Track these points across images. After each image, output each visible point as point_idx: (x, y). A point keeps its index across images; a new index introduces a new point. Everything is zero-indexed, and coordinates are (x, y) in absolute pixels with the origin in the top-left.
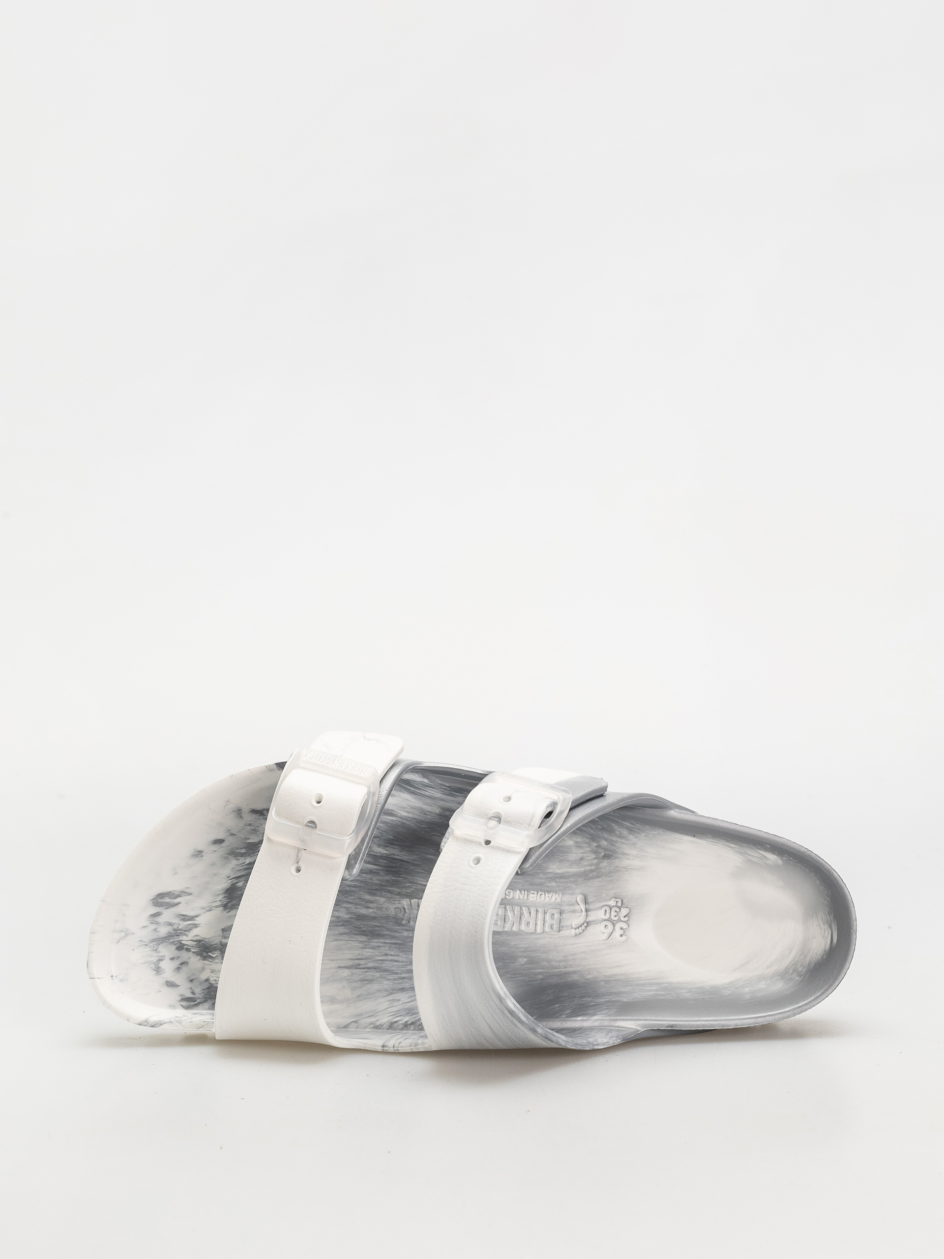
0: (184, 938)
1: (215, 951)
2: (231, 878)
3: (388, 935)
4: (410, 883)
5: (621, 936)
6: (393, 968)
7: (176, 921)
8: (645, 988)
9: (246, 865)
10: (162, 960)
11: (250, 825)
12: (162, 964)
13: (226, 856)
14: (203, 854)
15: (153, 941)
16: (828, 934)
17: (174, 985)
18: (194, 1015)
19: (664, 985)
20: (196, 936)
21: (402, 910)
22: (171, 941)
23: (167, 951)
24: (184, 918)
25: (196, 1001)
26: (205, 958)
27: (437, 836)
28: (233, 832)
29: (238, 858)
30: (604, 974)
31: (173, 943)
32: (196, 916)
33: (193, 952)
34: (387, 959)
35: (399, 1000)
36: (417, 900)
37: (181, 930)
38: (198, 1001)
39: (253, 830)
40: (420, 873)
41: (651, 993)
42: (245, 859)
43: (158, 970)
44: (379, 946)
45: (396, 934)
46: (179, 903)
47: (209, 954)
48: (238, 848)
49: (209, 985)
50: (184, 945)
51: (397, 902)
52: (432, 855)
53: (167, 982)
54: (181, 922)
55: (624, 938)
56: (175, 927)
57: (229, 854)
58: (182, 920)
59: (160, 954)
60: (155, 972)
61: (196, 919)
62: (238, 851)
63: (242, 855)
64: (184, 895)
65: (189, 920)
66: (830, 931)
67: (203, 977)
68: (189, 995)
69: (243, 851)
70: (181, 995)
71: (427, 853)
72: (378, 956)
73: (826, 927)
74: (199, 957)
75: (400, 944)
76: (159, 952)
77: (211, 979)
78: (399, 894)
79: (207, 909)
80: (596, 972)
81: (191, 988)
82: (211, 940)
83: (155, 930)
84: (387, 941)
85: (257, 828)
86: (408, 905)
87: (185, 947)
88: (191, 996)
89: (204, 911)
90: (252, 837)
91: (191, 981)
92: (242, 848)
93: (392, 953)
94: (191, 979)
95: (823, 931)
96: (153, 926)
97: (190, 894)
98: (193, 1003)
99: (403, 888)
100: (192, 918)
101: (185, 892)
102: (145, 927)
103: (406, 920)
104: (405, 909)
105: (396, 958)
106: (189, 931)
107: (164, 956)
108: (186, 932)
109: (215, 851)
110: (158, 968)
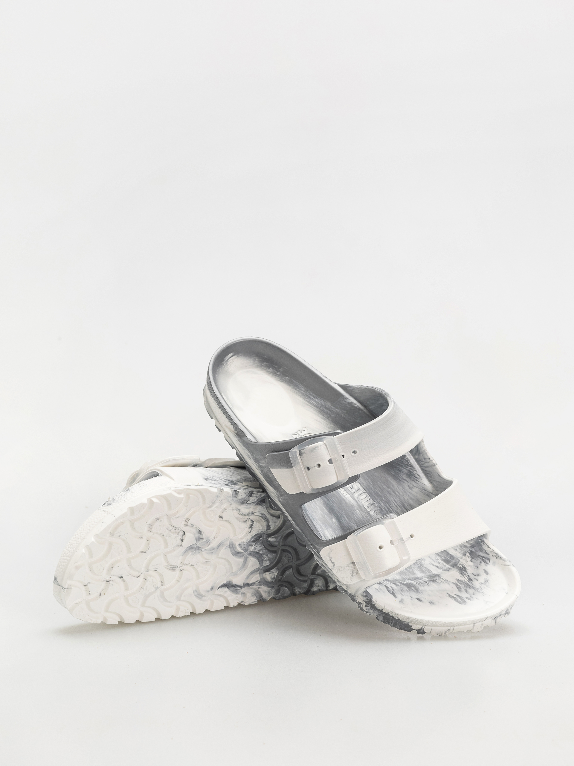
0: (466, 581)
1: (458, 567)
2: (428, 584)
3: (389, 511)
4: (363, 517)
5: (304, 430)
6: (398, 500)
7: (463, 590)
8: (316, 404)
10: (481, 583)
11: (401, 594)
12: (483, 582)
13: (421, 593)
14: (429, 601)
15: (478, 592)
16: (231, 360)
17: (486, 571)
18: (489, 553)
19: (307, 400)
20: (461, 577)
21: (375, 512)
22: (472, 585)
23: (476, 584)
24: (459, 589)
25: (483, 559)
26: (465, 568)
27: (335, 524)
28: (411, 598)
30: (326, 422)
31: (472, 584)
32: (454, 583)
33: (467, 573)
34: (397, 505)
35: (408, 486)
36: (367, 509)
37: (465, 585)
38: (482, 558)
39: (402, 591)
40: (357, 517)
41: (316, 400)
42: (415, 585)
43: (486, 581)
44: (396, 511)
45: (386, 508)
46: (455, 595)
47: (462, 567)
48: (414, 591)
49: (472, 559)
50: (468, 579)
51: (375, 516)
52: (345, 519)
53: (487, 574)
54: (462, 588)
55: (304, 429)
56: (465, 588)
57: (419, 593)
58: (460, 588)
59: (480, 585)
60: (488, 582)
61: (455, 582)
62: (415, 590)
63: (415, 587)
64: (451, 595)
65: (458, 585)
66: (229, 360)
67: (471, 564)
68: (483, 563)
69: (413, 588)
70: (486, 565)
71: (346, 521)
72: (399, 510)
73: (228, 363)
74: (467, 570)
75: (388, 504)
76: (480, 586)
77: (470, 560)
78: (371, 518)
79: (447, 582)
80: (328, 425)
81: (480, 565)
82: (457, 571)
83: (474, 594)
84: (391, 510)
85: (400, 590)
86: (372, 511)
87: (469, 578)
88: (483, 562)
89: (449, 583)
90: (405, 589)
91: (477, 567)
92: (413, 589)
93: (394, 504)
94: (477, 568)
95: (231, 363)
96: (473, 596)
97: (448, 594)
98: (485, 559)
99: (367, 518)
100: (456, 584)
101: (450, 596)
102: (477, 599)
103: (377, 508)
104: (374, 512)
105: (394, 502)
106: (462, 581)
107: (480, 584)
108: (463, 582)
109: (424, 598)
110: (486, 582)
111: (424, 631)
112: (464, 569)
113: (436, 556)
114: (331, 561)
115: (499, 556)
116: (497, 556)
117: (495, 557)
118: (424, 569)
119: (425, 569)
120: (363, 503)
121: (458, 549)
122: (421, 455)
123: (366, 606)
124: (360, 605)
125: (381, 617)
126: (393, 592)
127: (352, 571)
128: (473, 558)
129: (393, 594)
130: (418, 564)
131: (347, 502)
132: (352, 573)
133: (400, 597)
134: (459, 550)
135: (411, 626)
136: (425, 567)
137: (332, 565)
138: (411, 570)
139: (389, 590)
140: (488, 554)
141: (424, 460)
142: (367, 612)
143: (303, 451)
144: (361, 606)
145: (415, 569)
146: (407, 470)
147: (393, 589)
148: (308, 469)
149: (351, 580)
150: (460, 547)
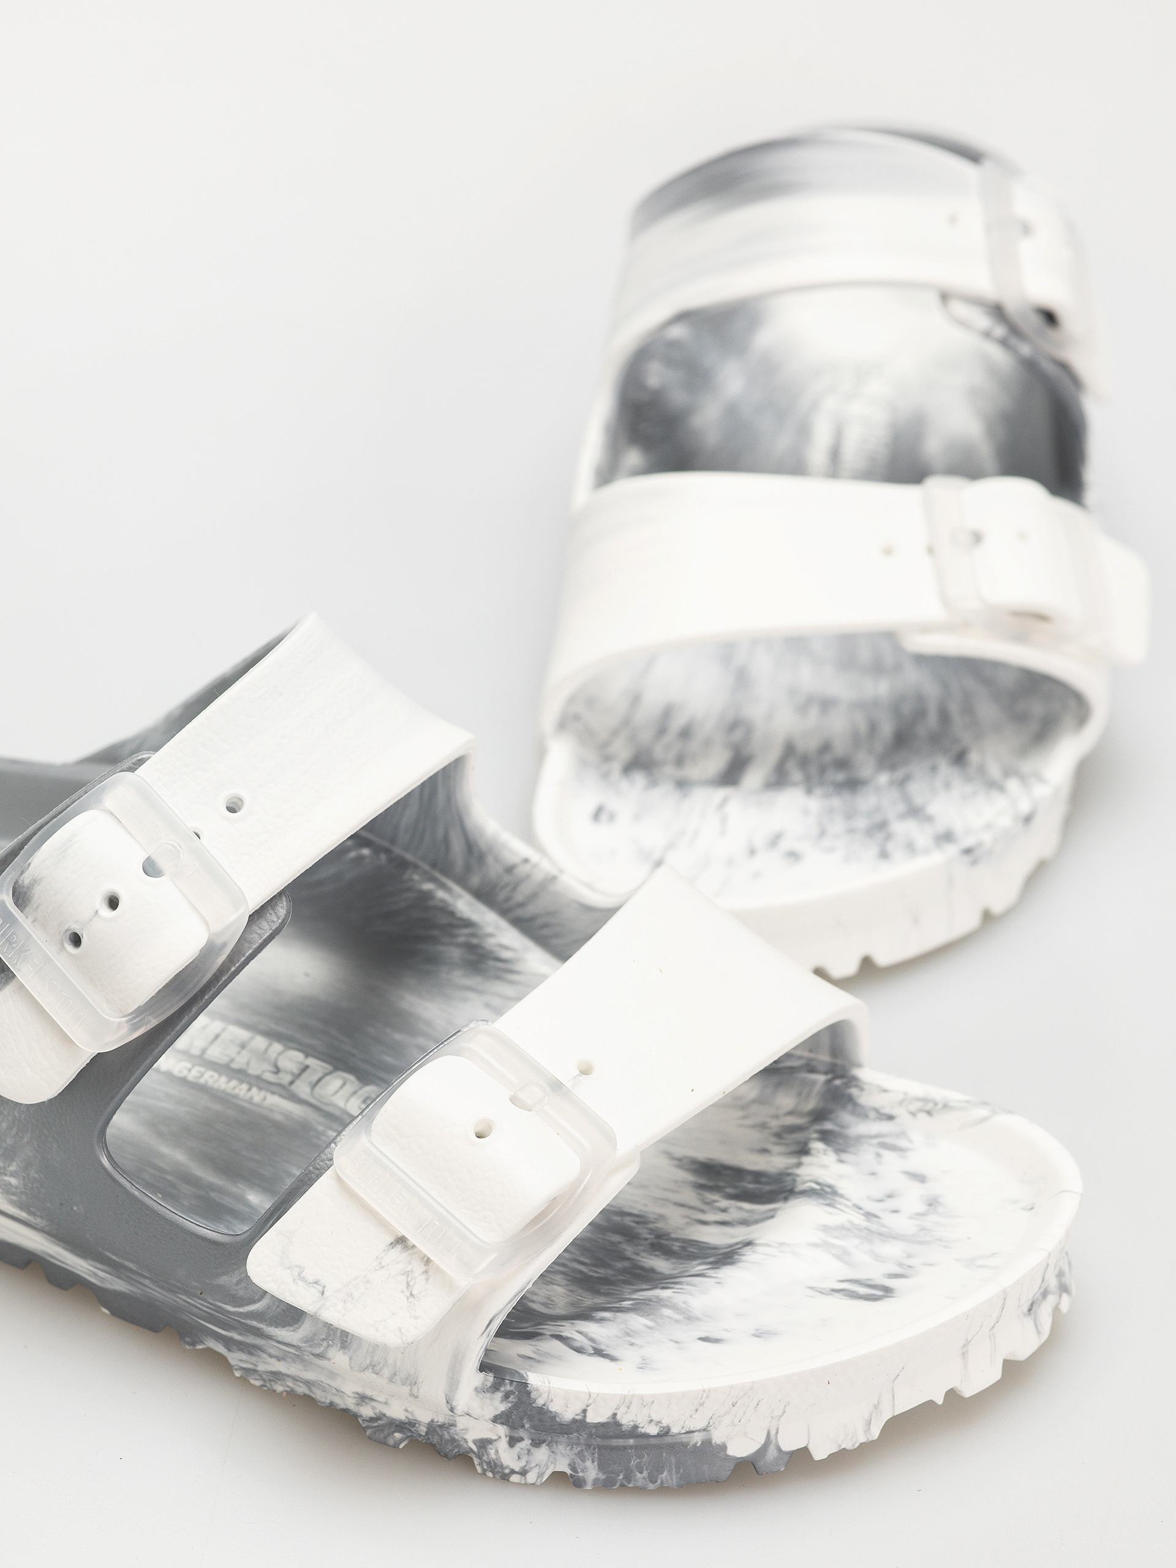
0: (855, 1223)
7: (858, 1253)
9: (672, 1288)
10: (916, 1214)
11: (632, 1344)
12: (922, 1208)
13: (706, 1318)
14: (754, 1332)
15: (923, 1244)
17: (912, 1174)
18: (895, 1112)
20: (831, 1214)
22: (884, 1230)
24: (839, 1252)
25: (880, 1141)
26: (829, 1186)
28: (674, 1345)
29: (684, 1306)
31: (883, 1226)
32: (815, 1245)
33: (848, 1200)
37: (858, 1237)
38: (876, 1139)
39: (632, 1333)
43: (933, 1203)
46: (842, 1279)
47: (818, 1187)
48: (677, 1321)
49: (841, 1156)
50: (861, 1215)
53: (924, 1183)
54: (849, 1248)
56: (865, 1245)
57: (699, 1318)
58: (846, 1250)
59: (917, 1223)
60: (942, 1203)
61: (816, 1241)
62: (680, 1317)
63: (674, 1309)
64: (824, 1286)
65: (833, 1245)
67: (846, 1168)
68: (888, 1155)
69: (668, 1313)
70: (903, 1156)
74: (841, 1191)
76: (920, 1226)
81: (878, 1164)
83: (910, 1256)
85: (621, 1335)
87: (861, 1212)
88: (886, 1154)
89: (797, 1249)
90: (638, 1326)
91: (873, 1174)
92: (669, 1317)
96: (912, 1262)
97: (813, 1287)
100: (824, 1245)
101: (821, 1292)
102: (930, 1265)
106: (841, 1228)
107: (911, 1218)
108: (848, 1230)
109: (726, 1330)
110: (930, 1205)
111: (779, 1449)
112: (828, 1190)
113: (699, 1194)
114: (304, 1279)
115: (936, 1104)
116: (929, 1106)
117: (922, 1116)
118: (676, 1246)
119: (678, 1244)
120: (341, 1104)
121: (769, 1146)
122: (490, 860)
123: (513, 1441)
124: (485, 1458)
125: (589, 1463)
126: (595, 1349)
127: (405, 1277)
128: (844, 1151)
129: (599, 1353)
130: (646, 1239)
131: (278, 1117)
132: (408, 1284)
133: (630, 1356)
134: (776, 1149)
135: (724, 1447)
136: (677, 1240)
137: (314, 1291)
138: (626, 1264)
139: (577, 1345)
140: (890, 1118)
141: (507, 879)
142: (523, 1473)
143: (26, 879)
144: (493, 1455)
145: (643, 1254)
146: (458, 945)
147: (592, 1340)
148: (76, 940)
149: (416, 1318)
150: (774, 1139)
